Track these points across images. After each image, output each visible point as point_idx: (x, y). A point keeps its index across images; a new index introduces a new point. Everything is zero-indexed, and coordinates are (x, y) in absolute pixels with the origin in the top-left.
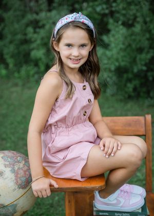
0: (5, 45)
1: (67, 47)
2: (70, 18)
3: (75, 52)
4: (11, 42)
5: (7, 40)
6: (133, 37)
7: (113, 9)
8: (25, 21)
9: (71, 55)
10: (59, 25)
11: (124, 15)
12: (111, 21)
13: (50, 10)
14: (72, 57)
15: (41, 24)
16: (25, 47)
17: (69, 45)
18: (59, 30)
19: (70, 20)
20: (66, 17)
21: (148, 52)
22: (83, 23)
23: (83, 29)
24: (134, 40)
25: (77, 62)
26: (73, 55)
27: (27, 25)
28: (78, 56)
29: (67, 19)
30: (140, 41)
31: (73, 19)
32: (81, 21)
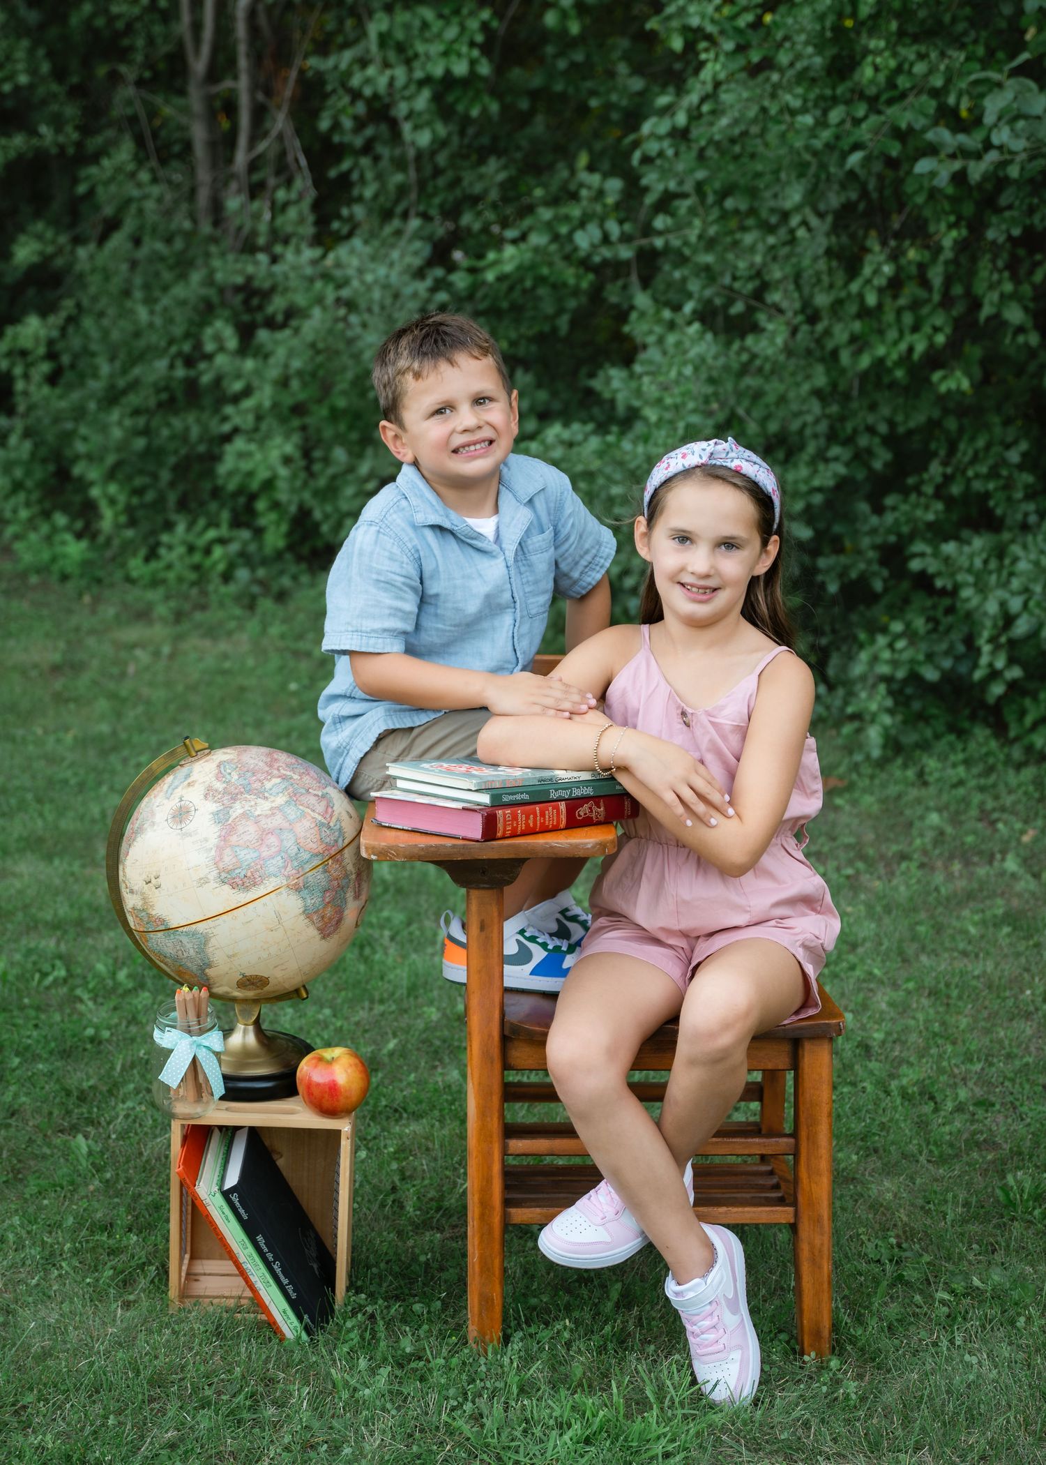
0: (79, 413)
1: (674, 544)
2: (696, 453)
3: (698, 560)
4: (112, 398)
5: (95, 385)
6: (750, 381)
7: (659, 242)
8: (193, 287)
9: (682, 569)
10: (658, 475)
11: (709, 274)
12: (642, 300)
13: (325, 238)
14: (687, 579)
15: (277, 305)
16: (190, 424)
17: (684, 538)
18: (656, 491)
19: (693, 460)
20: (683, 449)
21: (821, 457)
22: (737, 473)
23: (735, 485)
24: (757, 395)
25: (704, 597)
26: (690, 569)
27: (207, 310)
28: (707, 576)
29: (684, 456)
30: (782, 400)
31: (705, 459)
32: (733, 465)
